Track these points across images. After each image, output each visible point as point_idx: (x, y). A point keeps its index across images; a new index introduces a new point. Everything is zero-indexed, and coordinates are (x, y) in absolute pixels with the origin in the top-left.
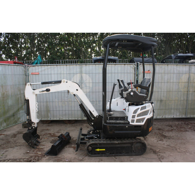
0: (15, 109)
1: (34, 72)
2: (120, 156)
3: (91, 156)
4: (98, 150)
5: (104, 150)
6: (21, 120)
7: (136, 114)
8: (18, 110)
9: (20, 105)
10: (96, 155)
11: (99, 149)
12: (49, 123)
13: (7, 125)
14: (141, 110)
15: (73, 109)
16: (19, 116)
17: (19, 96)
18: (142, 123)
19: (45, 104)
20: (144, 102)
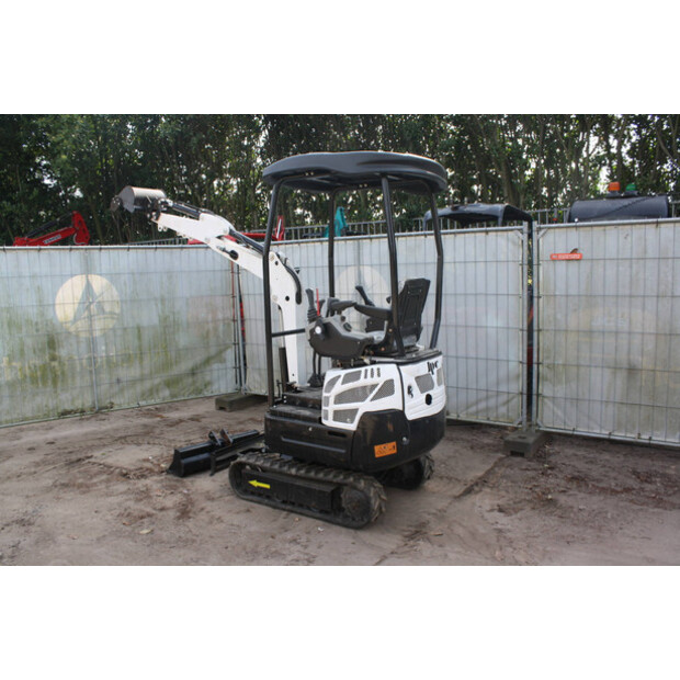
0: (199, 359)
4: (255, 483)
5: (268, 486)
6: (215, 387)
7: (332, 395)
8: (208, 361)
10: (250, 497)
11: (258, 481)
16: (208, 378)
18: (352, 426)
20: (367, 360)
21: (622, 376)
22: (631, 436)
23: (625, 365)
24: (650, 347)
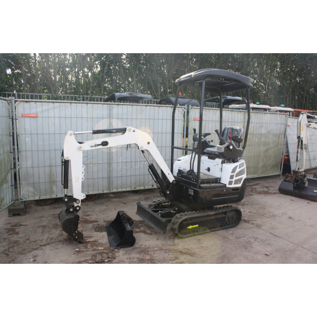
1: (27, 112)
3: (182, 238)
4: (190, 227)
5: (197, 226)
6: (5, 202)
7: (235, 174)
9: (3, 175)
11: (192, 225)
16: (2, 196)
17: (2, 157)
18: (239, 185)
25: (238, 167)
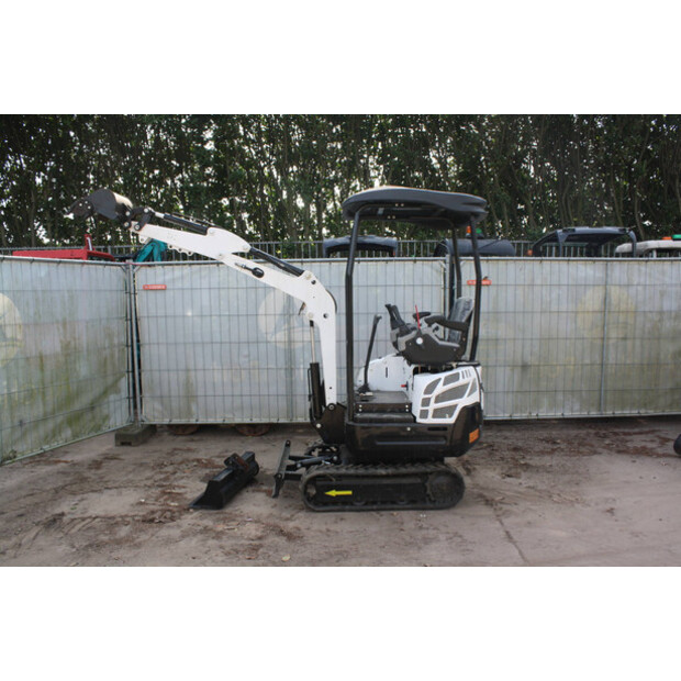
0: (97, 390)
1: (151, 282)
2: (393, 509)
3: (314, 511)
4: (333, 493)
5: (350, 493)
6: (112, 421)
7: (433, 396)
8: (105, 393)
9: (110, 380)
11: (337, 490)
12: (192, 434)
13: (75, 435)
14: (444, 384)
15: (264, 391)
16: (105, 412)
17: (108, 352)
18: (450, 420)
19: (182, 376)
20: (454, 365)
21: (518, 371)
22: (524, 416)
23: (520, 363)
24: (536, 349)
25: (442, 382)
